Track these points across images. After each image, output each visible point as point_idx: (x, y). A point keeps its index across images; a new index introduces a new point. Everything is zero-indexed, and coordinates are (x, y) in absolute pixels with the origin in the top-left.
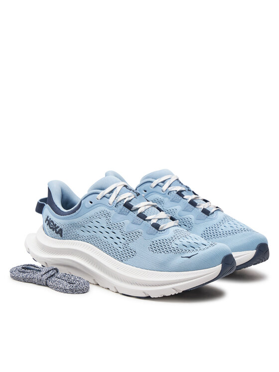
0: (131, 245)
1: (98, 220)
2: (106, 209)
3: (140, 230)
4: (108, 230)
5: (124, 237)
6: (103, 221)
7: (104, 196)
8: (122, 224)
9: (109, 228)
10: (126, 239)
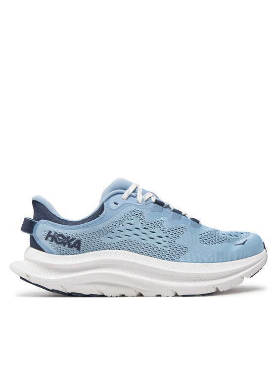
0: (178, 242)
1: (130, 221)
2: (137, 209)
3: (183, 225)
4: (145, 231)
5: (166, 235)
6: (136, 222)
7: (130, 196)
8: (161, 221)
9: (145, 228)
10: (170, 236)
